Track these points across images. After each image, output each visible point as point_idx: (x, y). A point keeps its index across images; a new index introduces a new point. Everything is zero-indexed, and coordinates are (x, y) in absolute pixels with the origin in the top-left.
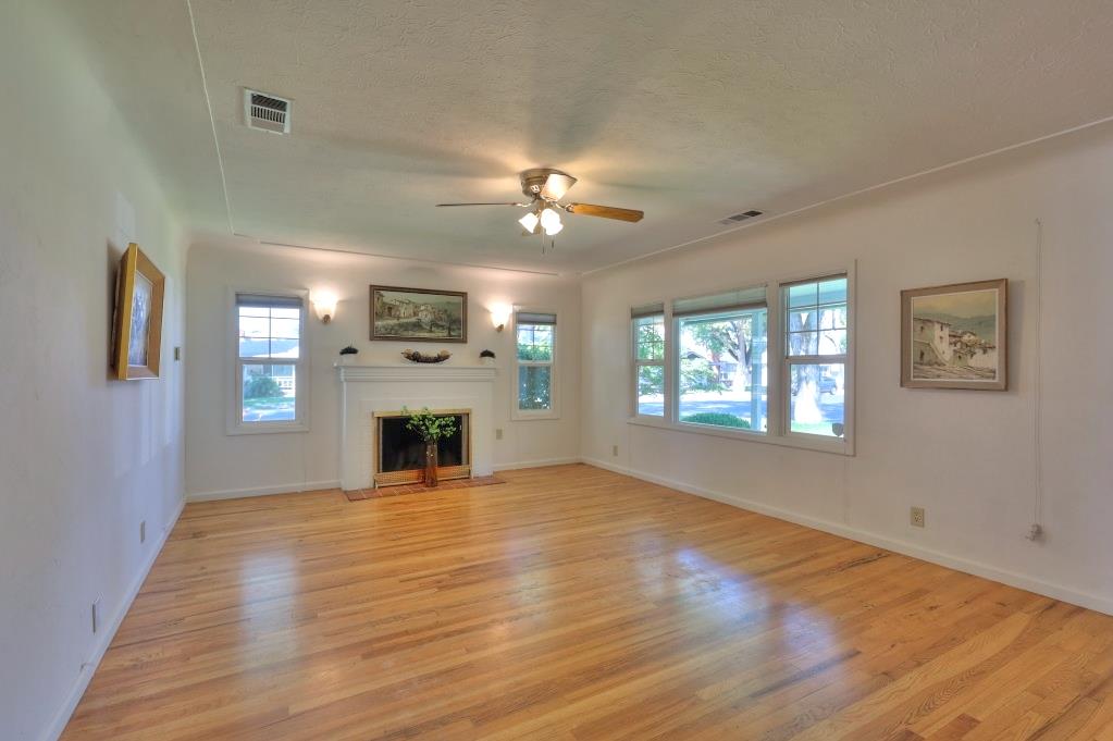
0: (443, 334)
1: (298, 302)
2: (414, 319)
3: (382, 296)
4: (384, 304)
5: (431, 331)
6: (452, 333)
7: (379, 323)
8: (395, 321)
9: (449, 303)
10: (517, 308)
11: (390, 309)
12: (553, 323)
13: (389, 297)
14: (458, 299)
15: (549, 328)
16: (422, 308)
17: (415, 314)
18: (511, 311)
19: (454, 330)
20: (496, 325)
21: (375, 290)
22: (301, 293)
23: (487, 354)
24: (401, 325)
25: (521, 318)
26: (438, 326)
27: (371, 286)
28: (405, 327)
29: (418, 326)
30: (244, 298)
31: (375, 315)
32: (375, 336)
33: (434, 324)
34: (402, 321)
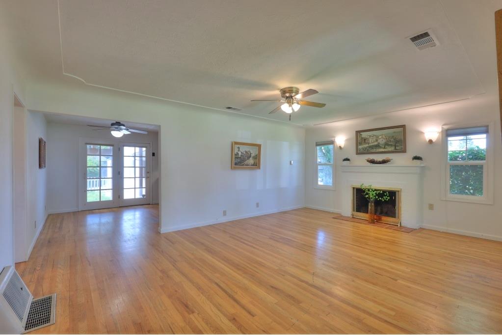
0: (392, 149)
1: (332, 143)
2: (376, 143)
3: (361, 135)
4: (362, 138)
5: (385, 148)
6: (397, 148)
7: (360, 147)
8: (367, 145)
9: (395, 132)
10: (446, 127)
11: (365, 140)
12: (486, 132)
13: (364, 135)
14: (401, 129)
15: (484, 136)
16: (380, 137)
17: (377, 141)
18: (440, 130)
19: (398, 146)
20: (428, 140)
21: (358, 133)
22: (333, 139)
23: (416, 158)
24: (370, 147)
25: (448, 133)
26: (388, 145)
27: (356, 131)
28: (372, 147)
29: (378, 146)
30: (318, 143)
31: (358, 143)
32: (359, 153)
33: (386, 144)
34: (370, 145)
